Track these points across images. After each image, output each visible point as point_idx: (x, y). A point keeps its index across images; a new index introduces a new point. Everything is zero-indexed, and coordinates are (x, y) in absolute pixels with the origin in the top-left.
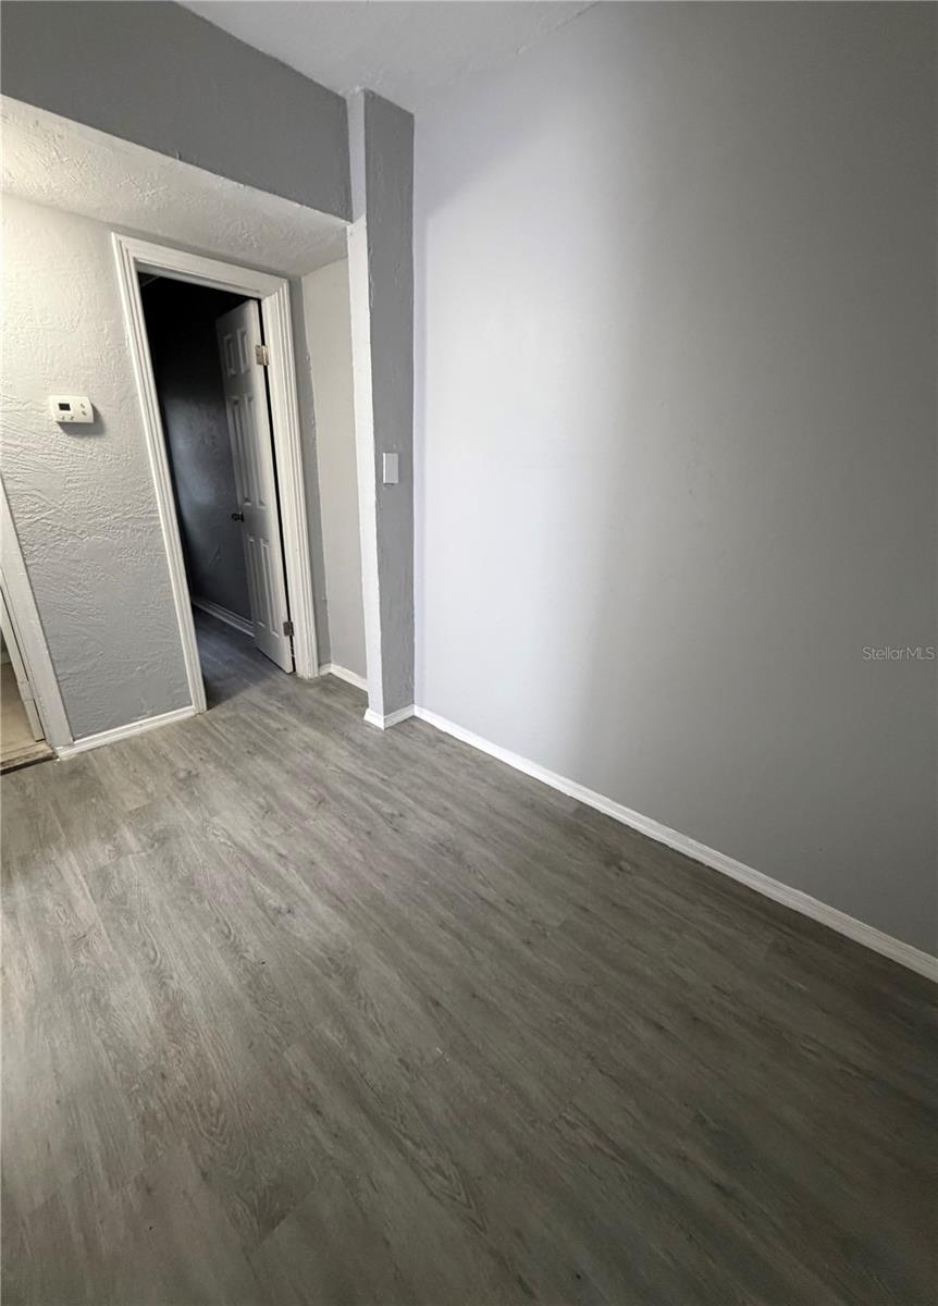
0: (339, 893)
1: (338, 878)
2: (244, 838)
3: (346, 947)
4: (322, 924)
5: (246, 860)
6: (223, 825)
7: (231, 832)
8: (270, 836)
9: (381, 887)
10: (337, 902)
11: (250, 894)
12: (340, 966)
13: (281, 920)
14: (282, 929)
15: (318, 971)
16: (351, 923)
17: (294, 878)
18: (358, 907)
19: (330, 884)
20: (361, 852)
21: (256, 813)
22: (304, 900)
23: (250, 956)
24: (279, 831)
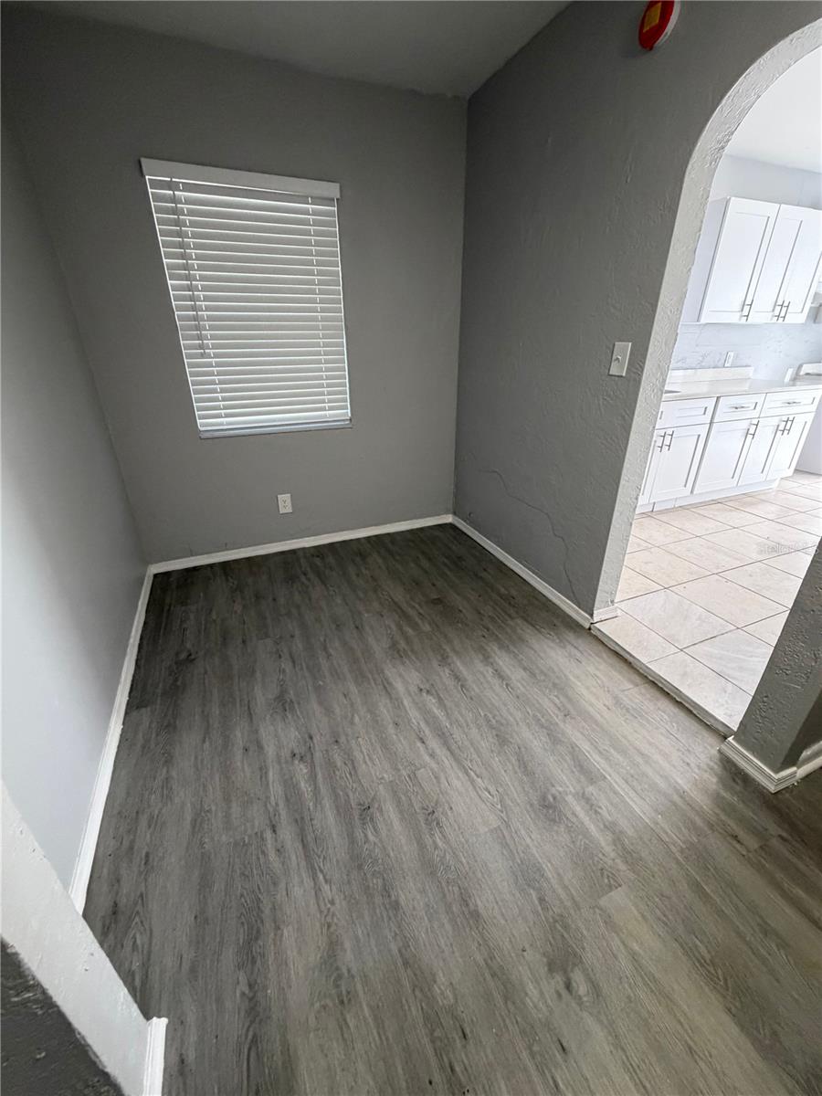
0: (384, 692)
1: (380, 704)
2: (458, 778)
3: (391, 661)
4: (400, 675)
5: (454, 747)
6: (483, 806)
7: (471, 788)
8: (432, 770)
9: (353, 688)
10: (387, 688)
11: (449, 711)
12: (396, 652)
13: (428, 686)
14: (428, 681)
15: (410, 653)
16: (382, 672)
17: (414, 714)
18: (375, 680)
19: (388, 701)
20: (352, 723)
21: (444, 813)
22: (410, 695)
23: (447, 671)
24: (421, 773)
